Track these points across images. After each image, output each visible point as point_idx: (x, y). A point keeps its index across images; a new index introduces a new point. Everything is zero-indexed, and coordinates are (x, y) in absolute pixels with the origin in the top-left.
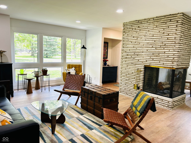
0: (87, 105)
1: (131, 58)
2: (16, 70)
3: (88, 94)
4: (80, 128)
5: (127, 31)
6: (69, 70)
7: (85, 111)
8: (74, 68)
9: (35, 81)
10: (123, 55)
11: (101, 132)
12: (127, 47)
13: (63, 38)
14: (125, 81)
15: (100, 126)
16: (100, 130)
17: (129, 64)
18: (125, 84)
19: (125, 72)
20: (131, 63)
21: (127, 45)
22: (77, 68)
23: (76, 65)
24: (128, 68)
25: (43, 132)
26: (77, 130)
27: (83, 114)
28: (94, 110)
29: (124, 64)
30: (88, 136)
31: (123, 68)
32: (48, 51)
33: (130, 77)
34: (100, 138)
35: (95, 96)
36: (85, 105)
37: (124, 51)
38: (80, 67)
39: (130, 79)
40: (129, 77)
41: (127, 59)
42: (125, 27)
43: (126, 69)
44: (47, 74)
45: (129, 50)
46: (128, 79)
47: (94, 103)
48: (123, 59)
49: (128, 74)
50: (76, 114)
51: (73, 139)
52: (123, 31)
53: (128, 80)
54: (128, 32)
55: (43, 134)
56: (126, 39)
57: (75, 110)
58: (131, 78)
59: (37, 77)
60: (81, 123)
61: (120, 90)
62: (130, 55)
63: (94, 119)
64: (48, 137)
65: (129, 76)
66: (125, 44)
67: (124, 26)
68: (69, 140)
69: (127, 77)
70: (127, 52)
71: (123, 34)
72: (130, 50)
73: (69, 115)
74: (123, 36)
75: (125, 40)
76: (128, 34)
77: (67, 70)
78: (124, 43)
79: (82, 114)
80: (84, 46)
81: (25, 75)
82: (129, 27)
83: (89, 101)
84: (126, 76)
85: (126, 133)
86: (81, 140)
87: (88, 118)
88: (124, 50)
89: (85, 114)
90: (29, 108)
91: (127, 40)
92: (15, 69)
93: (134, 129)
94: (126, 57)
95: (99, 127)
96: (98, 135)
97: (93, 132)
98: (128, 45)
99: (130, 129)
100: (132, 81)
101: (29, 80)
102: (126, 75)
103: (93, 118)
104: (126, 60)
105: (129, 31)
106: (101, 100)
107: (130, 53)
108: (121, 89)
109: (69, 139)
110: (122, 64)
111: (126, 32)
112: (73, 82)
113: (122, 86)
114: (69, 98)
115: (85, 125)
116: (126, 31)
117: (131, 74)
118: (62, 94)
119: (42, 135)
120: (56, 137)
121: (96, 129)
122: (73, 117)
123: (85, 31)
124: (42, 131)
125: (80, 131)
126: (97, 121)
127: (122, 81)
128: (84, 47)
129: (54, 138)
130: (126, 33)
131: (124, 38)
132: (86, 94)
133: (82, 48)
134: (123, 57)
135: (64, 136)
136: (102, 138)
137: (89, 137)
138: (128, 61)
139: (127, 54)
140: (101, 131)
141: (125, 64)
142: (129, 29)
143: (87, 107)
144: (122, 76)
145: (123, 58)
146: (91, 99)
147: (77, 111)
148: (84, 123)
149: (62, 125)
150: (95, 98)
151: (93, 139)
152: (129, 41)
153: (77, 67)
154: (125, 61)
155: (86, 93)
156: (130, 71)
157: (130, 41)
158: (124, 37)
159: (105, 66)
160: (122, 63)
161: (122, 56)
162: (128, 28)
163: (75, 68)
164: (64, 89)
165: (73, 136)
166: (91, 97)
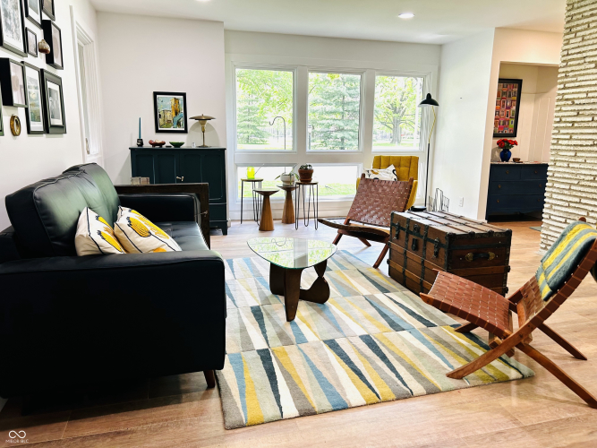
0: (405, 266)
1: (590, 124)
2: (239, 168)
3: (409, 233)
4: (367, 321)
5: (583, 24)
6: (377, 174)
7: (398, 284)
8: (392, 168)
9: (284, 202)
10: (560, 114)
11: (424, 341)
12: (577, 84)
13: (364, 74)
14: (564, 209)
15: (429, 325)
16: (423, 334)
17: (581, 146)
18: (563, 220)
19: (567, 176)
20: (591, 143)
21: (580, 78)
22: (402, 169)
23: (400, 157)
24: (579, 160)
25: (268, 314)
26: (357, 323)
27: (388, 292)
28: (422, 283)
29: (564, 148)
30: (381, 343)
31: (558, 164)
32: (347, 130)
33: (584, 195)
34: (416, 354)
35: (427, 240)
36: (400, 268)
37: (567, 100)
38: (413, 163)
39: (583, 201)
40: (579, 194)
41: (577, 127)
42: (572, 13)
43: (571, 165)
44: (312, 182)
45: (585, 95)
46: (577, 200)
47: (423, 262)
48: (562, 131)
49: (576, 182)
50: (367, 288)
51: (338, 341)
52: (567, 28)
53: (577, 206)
54: (585, 30)
55: (265, 316)
56: (575, 56)
57: (368, 278)
58: (586, 198)
59: (288, 189)
60: (374, 310)
61: (545, 241)
62: (588, 113)
63: (419, 306)
64: (275, 325)
65: (582, 189)
66: (571, 74)
67: (570, 7)
68: (325, 342)
69: (574, 193)
70: (576, 102)
71: (568, 37)
72: (590, 95)
73: (346, 286)
74: (567, 47)
75: (570, 60)
76: (583, 36)
77: (370, 172)
78: (569, 69)
79: (384, 290)
80: (429, 96)
81: (258, 181)
82: (587, 8)
83: (411, 253)
84: (570, 189)
85: (494, 345)
86: (357, 348)
87: (400, 301)
88: (566, 97)
89: (395, 291)
90: (253, 261)
91: (578, 59)
92: (237, 165)
93: (521, 336)
94: (573, 122)
95: (424, 326)
96: (411, 346)
97: (399, 335)
98: (580, 75)
99: (508, 335)
100: (590, 208)
101: (267, 194)
102: (568, 187)
103: (416, 303)
104: (570, 131)
105: (588, 23)
106: (443, 252)
107: (588, 107)
108: (549, 238)
109: (325, 339)
110: (555, 147)
111: (579, 28)
112: (376, 201)
113: (551, 228)
114: (365, 248)
115: (384, 315)
116: (578, 25)
117: (588, 183)
118: (343, 236)
119: (263, 318)
120: (295, 328)
121: (411, 330)
122: (357, 294)
123: (440, 47)
124: (265, 310)
125: (363, 327)
126: (426, 312)
127: (554, 207)
128: (429, 100)
129: (288, 329)
130: (576, 32)
131: (568, 55)
132: (403, 234)
133: (424, 102)
134: (560, 121)
135: (316, 330)
136: (422, 355)
137: (384, 345)
138: (580, 137)
139: (578, 111)
140: (427, 337)
141: (569, 148)
142: (587, 17)
143: (404, 272)
144: (554, 190)
145: (562, 125)
146: (416, 248)
147: (373, 282)
148: (380, 312)
149: (319, 306)
150: (425, 245)
151: (392, 353)
152: (587, 60)
153: (402, 162)
154: (568, 137)
155: (401, 231)
156: (584, 172)
157: (590, 62)
158: (568, 50)
159: (503, 161)
160: (557, 144)
161: (558, 120)
162: (585, 14)
163: (398, 165)
164: (349, 220)
165: (338, 334)
166: (416, 243)
